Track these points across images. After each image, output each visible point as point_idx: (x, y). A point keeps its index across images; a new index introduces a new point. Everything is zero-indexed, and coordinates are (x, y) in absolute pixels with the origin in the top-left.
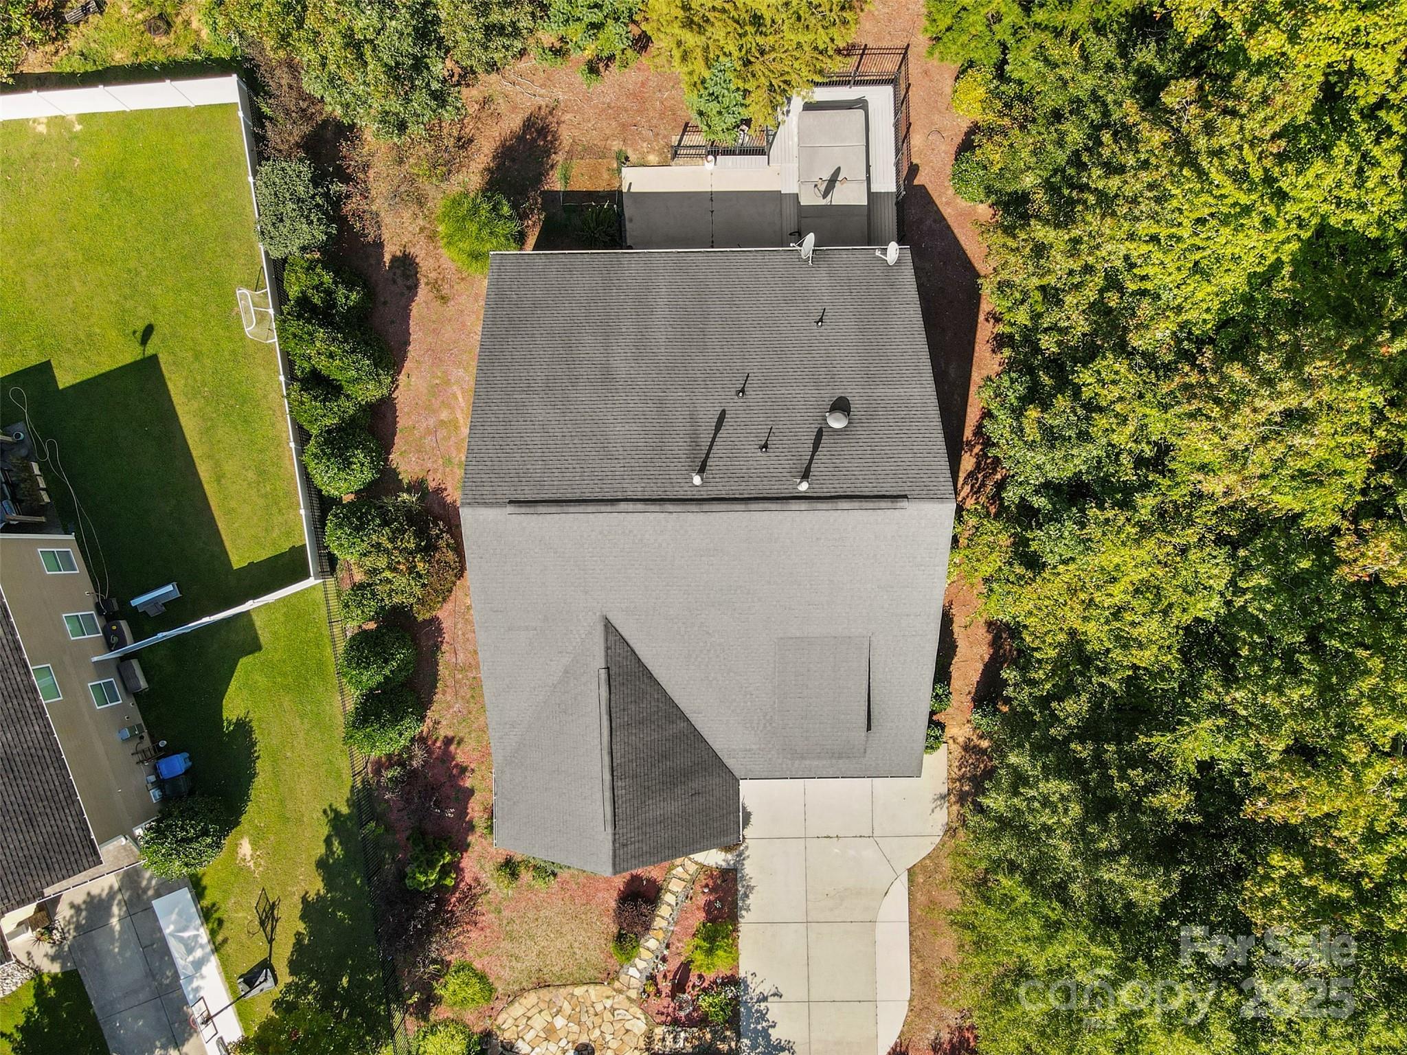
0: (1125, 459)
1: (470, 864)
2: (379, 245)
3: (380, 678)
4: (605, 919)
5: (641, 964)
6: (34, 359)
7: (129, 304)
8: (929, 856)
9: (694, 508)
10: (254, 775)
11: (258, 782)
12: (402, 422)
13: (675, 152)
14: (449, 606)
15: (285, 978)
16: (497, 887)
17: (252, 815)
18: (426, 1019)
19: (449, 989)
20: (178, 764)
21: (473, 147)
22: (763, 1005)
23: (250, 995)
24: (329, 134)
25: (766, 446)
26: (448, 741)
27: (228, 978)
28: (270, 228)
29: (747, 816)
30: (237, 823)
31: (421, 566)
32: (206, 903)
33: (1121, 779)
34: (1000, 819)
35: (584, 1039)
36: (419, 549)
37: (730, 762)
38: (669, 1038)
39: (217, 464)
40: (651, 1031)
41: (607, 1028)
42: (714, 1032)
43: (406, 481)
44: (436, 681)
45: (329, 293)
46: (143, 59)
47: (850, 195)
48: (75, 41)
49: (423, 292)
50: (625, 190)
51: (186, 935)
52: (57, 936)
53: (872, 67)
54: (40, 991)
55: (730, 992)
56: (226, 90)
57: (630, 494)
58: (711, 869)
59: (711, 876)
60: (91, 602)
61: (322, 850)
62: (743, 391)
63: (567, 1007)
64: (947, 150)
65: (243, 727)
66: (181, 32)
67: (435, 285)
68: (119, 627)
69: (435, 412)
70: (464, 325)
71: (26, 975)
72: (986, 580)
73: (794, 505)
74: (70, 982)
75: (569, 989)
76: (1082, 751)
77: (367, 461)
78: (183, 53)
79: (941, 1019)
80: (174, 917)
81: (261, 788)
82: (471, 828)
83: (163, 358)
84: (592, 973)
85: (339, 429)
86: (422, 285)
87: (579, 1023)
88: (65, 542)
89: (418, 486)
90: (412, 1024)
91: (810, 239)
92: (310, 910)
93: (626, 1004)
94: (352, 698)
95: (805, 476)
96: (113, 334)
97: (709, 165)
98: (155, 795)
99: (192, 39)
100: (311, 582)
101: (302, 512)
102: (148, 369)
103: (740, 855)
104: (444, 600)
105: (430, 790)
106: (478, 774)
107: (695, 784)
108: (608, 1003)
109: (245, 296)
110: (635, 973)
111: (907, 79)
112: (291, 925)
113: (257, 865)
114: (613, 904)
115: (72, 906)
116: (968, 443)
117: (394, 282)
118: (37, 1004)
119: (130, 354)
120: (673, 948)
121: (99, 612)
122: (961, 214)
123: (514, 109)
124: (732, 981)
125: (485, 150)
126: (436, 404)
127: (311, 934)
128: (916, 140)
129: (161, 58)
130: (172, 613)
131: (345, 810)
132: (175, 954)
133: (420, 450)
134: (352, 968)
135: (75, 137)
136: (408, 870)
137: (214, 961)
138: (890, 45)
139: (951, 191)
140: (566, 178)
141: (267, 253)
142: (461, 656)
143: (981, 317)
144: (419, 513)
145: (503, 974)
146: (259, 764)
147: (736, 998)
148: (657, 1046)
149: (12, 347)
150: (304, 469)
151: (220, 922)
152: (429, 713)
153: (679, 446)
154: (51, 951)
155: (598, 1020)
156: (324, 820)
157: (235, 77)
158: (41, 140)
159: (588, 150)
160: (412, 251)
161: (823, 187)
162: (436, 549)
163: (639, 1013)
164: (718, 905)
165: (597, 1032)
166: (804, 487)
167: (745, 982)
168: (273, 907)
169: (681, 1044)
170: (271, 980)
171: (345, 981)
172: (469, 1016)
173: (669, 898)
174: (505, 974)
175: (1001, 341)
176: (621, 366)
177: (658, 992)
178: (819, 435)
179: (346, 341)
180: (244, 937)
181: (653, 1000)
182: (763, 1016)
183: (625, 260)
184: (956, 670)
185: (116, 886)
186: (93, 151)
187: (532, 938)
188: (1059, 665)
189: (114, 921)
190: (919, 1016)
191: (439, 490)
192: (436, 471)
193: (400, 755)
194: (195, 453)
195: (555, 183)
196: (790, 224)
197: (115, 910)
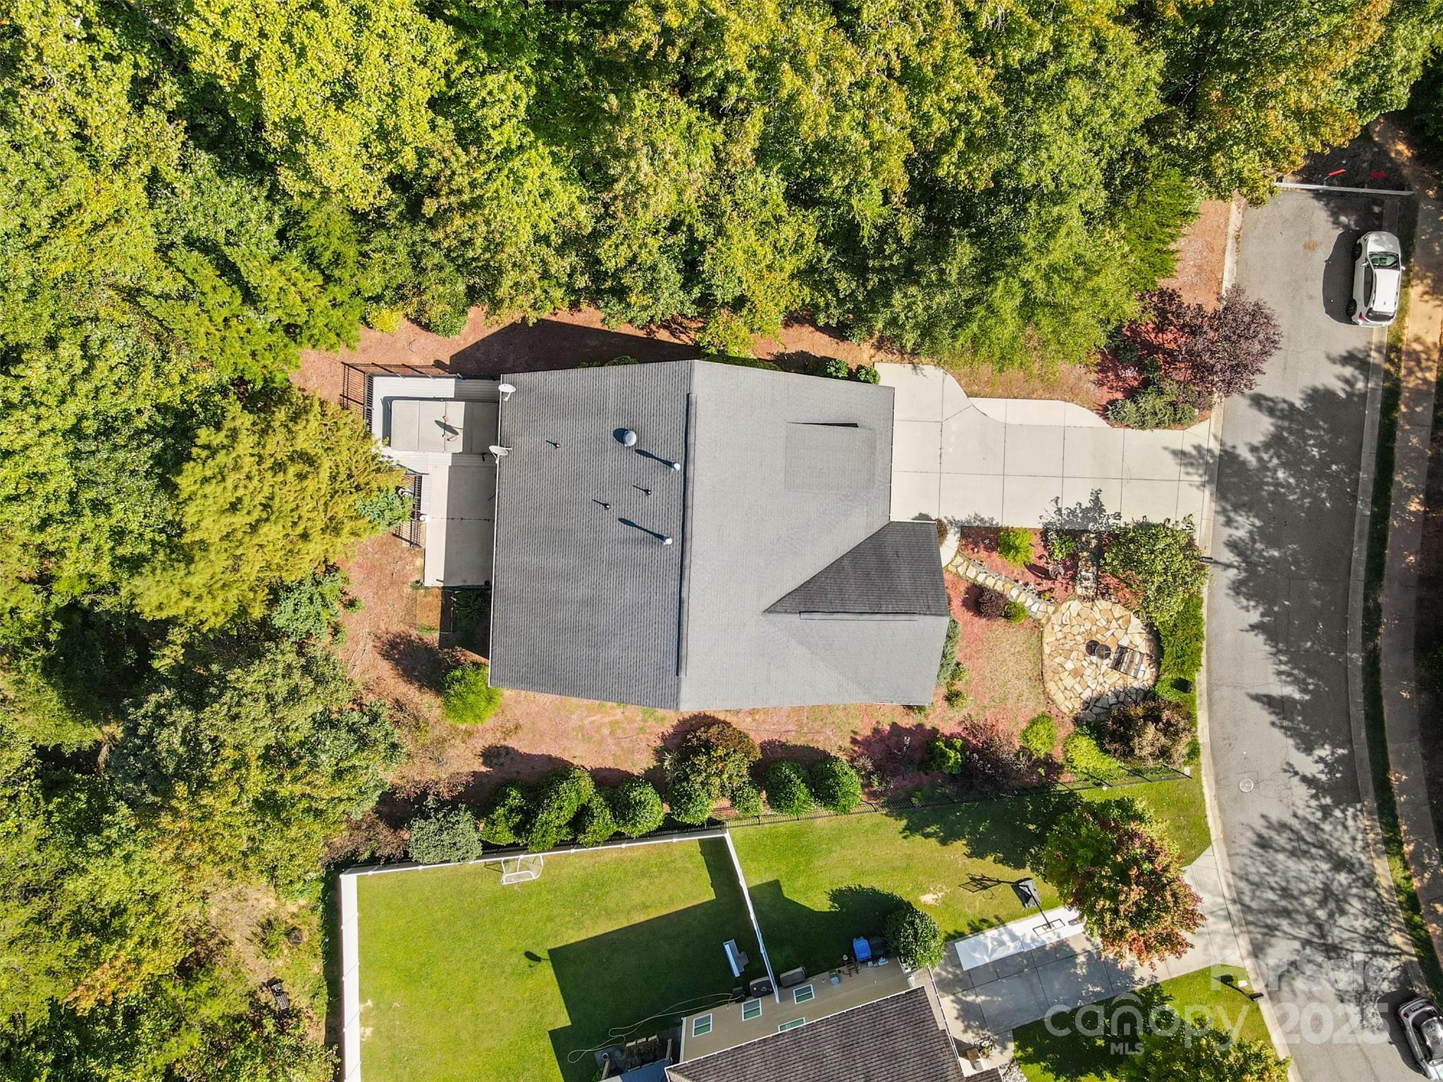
0: (670, 241)
1: (947, 728)
2: (475, 774)
3: (803, 786)
4: (995, 627)
5: (1029, 602)
6: (547, 1043)
7: (508, 970)
8: (958, 381)
9: (688, 545)
10: (873, 889)
11: (879, 886)
12: (610, 764)
13: (414, 544)
14: (752, 735)
15: (1027, 872)
16: (967, 708)
17: (902, 891)
18: (1062, 767)
19: (1040, 747)
20: (861, 946)
21: (402, 699)
22: (1064, 512)
23: (1038, 899)
24: (385, 810)
25: (647, 491)
26: (854, 741)
27: (1024, 915)
28: (460, 853)
29: (922, 516)
30: (909, 903)
31: (721, 752)
32: (967, 931)
33: (891, 259)
34: (922, 335)
35: (1083, 648)
36: (708, 753)
37: (876, 528)
38: (1086, 583)
39: (634, 908)
40: (1079, 597)
41: (1076, 630)
42: (1083, 550)
43: (655, 763)
44: (809, 747)
45: (511, 810)
46: (319, 951)
47: (456, 414)
48: (302, 1002)
49: (511, 743)
50: (442, 585)
51: (990, 946)
52: (987, 1043)
53: (359, 391)
54: (1028, 1060)
55: (1052, 536)
56: (349, 882)
57: (677, 590)
58: (961, 546)
59: (966, 545)
60: (734, 1006)
61: (933, 841)
62: (605, 505)
63: (1059, 660)
64: (425, 338)
65: (837, 896)
66: (300, 921)
67: (507, 734)
68: (754, 985)
69: (603, 738)
70: (538, 713)
71: (1014, 1069)
72: (752, 331)
73: (690, 474)
74: (1023, 1035)
75: (1045, 657)
76: (874, 280)
77: (639, 790)
78: (316, 920)
79: (1080, 379)
80: (976, 955)
81: (883, 884)
82: (920, 726)
83: (551, 946)
84: (1034, 639)
85: (613, 810)
86: (506, 743)
87: (1071, 651)
88: (688, 1025)
89: (659, 754)
90: (1066, 777)
91: (493, 449)
92: (978, 851)
93: (1058, 614)
94: (815, 808)
95: (670, 464)
96: (531, 983)
97: (427, 520)
98: (882, 962)
99: (306, 912)
100: (727, 836)
101: (675, 840)
102: (557, 956)
103: (951, 523)
104: (747, 737)
105: (890, 755)
106: (881, 719)
107: (890, 553)
108: (1057, 628)
109: (508, 878)
110: (1036, 607)
111: (368, 365)
112: (988, 867)
113: (941, 890)
114: (984, 620)
115: (965, 1031)
116: (648, 334)
117: (502, 765)
118: (1038, 1062)
119: (547, 971)
120: (1018, 577)
121: (744, 1000)
122: (474, 329)
123: (374, 667)
124: (1044, 534)
125: (405, 690)
126: (597, 737)
127: (995, 852)
128: (415, 361)
129: (319, 936)
130: (747, 946)
131: (904, 822)
132: (1005, 954)
133: (631, 751)
134: (1022, 820)
135: (377, 1006)
136: (947, 772)
137: (1011, 925)
138: (341, 376)
139: (457, 337)
140: (431, 629)
141: (478, 858)
142: (791, 727)
143: (554, 318)
144: (680, 753)
145: (1033, 707)
147: (1057, 532)
148: (1091, 593)
149: (537, 1059)
150: (643, 837)
151: (984, 921)
152: (832, 754)
153: (644, 553)
154: (999, 1049)
155: (1070, 637)
156: (911, 838)
157: (341, 876)
158: (377, 1032)
159: (410, 611)
160: (479, 750)
161: (450, 435)
162: (708, 741)
163: (1065, 606)
164: (987, 541)
165: (1079, 638)
166: (677, 466)
167: (1046, 524)
168: (973, 879)
169: (1090, 575)
170: (1027, 883)
171: (1031, 827)
172: (1061, 733)
173: (981, 579)
174: (1031, 705)
175: (574, 306)
176: (582, 592)
177: (1051, 590)
178: (638, 451)
179: (550, 797)
180: (994, 902)
181: (1056, 594)
182: (1072, 512)
183: (500, 587)
184: (819, 352)
185: (952, 997)
186: (389, 992)
187: (1005, 684)
188: (815, 286)
189: (978, 1000)
190: (1077, 395)
191: (664, 738)
192: (648, 740)
193: (862, 777)
194: (625, 925)
195: (433, 637)
196: (476, 460)
197: (970, 998)
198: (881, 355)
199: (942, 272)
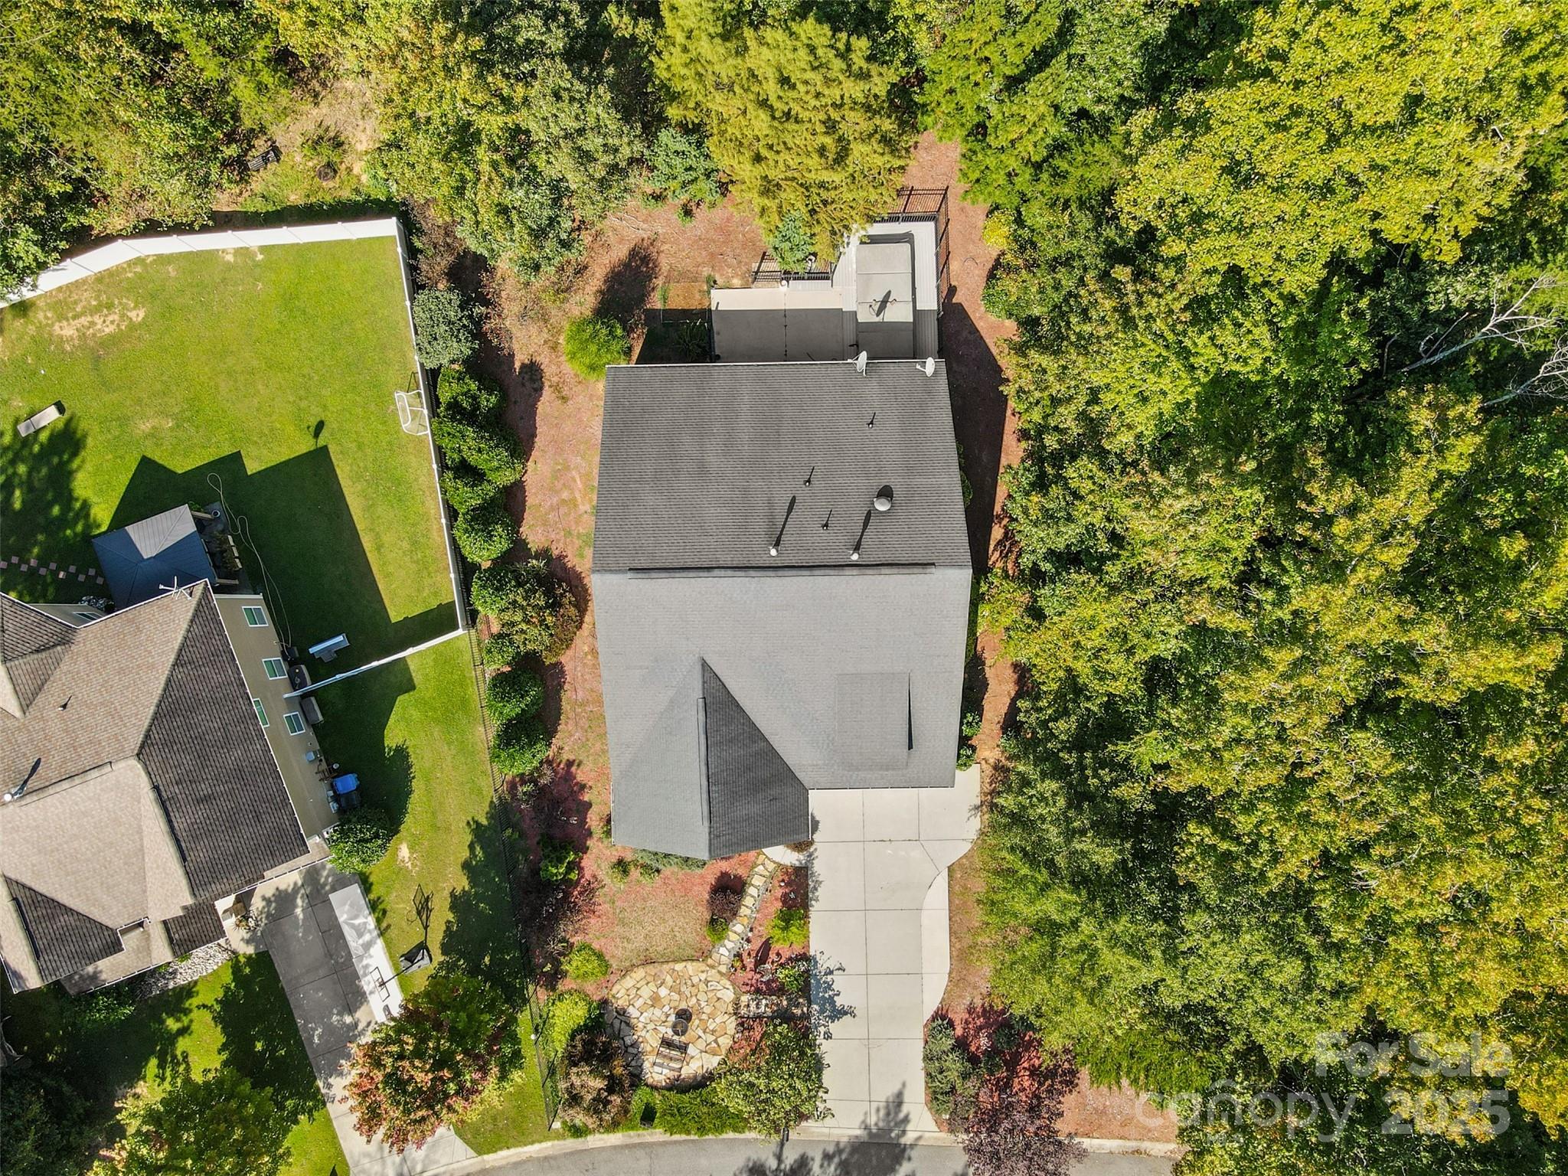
1: (588, 863)
2: (512, 356)
3: (519, 710)
4: (700, 908)
5: (730, 945)
6: (227, 450)
7: (304, 404)
8: (965, 856)
9: (770, 573)
10: (411, 792)
11: (414, 798)
12: (531, 501)
13: (756, 276)
14: (570, 653)
15: (439, 957)
16: (612, 884)
17: (410, 824)
18: (554, 989)
19: (573, 965)
20: (350, 782)
21: (588, 272)
22: (829, 978)
23: (410, 970)
24: (468, 262)
25: (826, 525)
26: (570, 763)
27: (391, 957)
28: (426, 345)
29: (816, 824)
30: (397, 832)
31: (550, 620)
32: (372, 896)
33: (1094, 777)
34: (1012, 815)
35: (683, 1006)
36: (547, 606)
37: (800, 775)
38: (753, 1005)
39: (378, 536)
40: (738, 999)
41: (702, 997)
42: (789, 1000)
43: (533, 550)
44: (560, 714)
45: (474, 398)
46: (313, 200)
47: (899, 313)
48: (257, 184)
49: (547, 394)
50: (713, 308)
51: (356, 922)
52: (252, 923)
53: (918, 207)
54: (236, 969)
55: (803, 966)
56: (389, 227)
57: (722, 563)
58: (786, 867)
59: (787, 873)
60: (278, 649)
61: (466, 854)
62: (809, 481)
63: (669, 980)
64: (979, 274)
65: (401, 753)
66: (344, 177)
67: (557, 388)
68: (301, 670)
69: (557, 492)
70: (580, 420)
71: (226, 955)
72: (1007, 629)
73: (848, 571)
74: (262, 962)
75: (671, 965)
76: (1069, 759)
77: (504, 534)
78: (346, 194)
79: (975, 988)
80: (347, 907)
81: (417, 802)
82: (590, 834)
83: (332, 449)
84: (690, 952)
85: (481, 508)
86: (546, 388)
87: (679, 993)
88: (254, 601)
89: (544, 554)
90: (542, 994)
91: (863, 355)
92: (458, 903)
93: (718, 977)
94: (495, 725)
95: (857, 548)
96: (290, 429)
97: (783, 288)
98: (334, 806)
99: (354, 183)
100: (460, 632)
101: (452, 576)
102: (321, 455)
103: (810, 856)
104: (567, 647)
105: (556, 803)
106: (595, 791)
107: (775, 791)
108: (703, 976)
109: (402, 398)
110: (724, 952)
111: (947, 215)
112: (442, 915)
113: (414, 866)
114: (707, 896)
115: (264, 898)
116: (998, 516)
117: (523, 385)
118: (234, 980)
119: (304, 445)
120: (756, 932)
121: (285, 659)
122: (994, 328)
123: (621, 241)
124: (805, 957)
125: (598, 275)
126: (559, 485)
127: (458, 921)
128: (955, 265)
129: (329, 199)
130: (343, 659)
131: (485, 822)
132: (348, 938)
133: (545, 523)
134: (493, 949)
135: (257, 265)
136: (542, 865)
137: (380, 943)
138: (933, 187)
139: (983, 309)
140: (665, 299)
141: (422, 365)
142: (580, 694)
143: (1009, 413)
144: (546, 577)
145: (616, 954)
146: (414, 783)
147: (807, 971)
148: (743, 1011)
149: (209, 440)
150: (454, 541)
151: (384, 912)
152: (554, 740)
153: (759, 525)
154: (247, 936)
155: (694, 990)
156: (468, 830)
157: (394, 219)
158: (229, 267)
159: (683, 275)
160: (538, 359)
161: (876, 308)
162: (561, 605)
163: (728, 984)
164: (792, 896)
165: (694, 1000)
166: (855, 557)
167: (815, 959)
168: (427, 899)
169: (762, 1009)
170: (427, 958)
171: (487, 960)
172: (590, 987)
173: (752, 891)
174: (619, 953)
175: (1024, 434)
176: (713, 460)
177: (744, 967)
178: (869, 515)
179: (491, 438)
180: (404, 924)
181: (740, 974)
182: (829, 987)
183: (715, 372)
184: (988, 702)
185: (300, 883)
186: (273, 277)
187: (640, 923)
188: (1060, 696)
189: (298, 911)
190: (957, 985)
191: (561, 557)
192: (558, 541)
193: (531, 774)
195: (656, 302)
196: (850, 338)
197: (299, 902)
198: (989, 771)
199: (1083, 832)
